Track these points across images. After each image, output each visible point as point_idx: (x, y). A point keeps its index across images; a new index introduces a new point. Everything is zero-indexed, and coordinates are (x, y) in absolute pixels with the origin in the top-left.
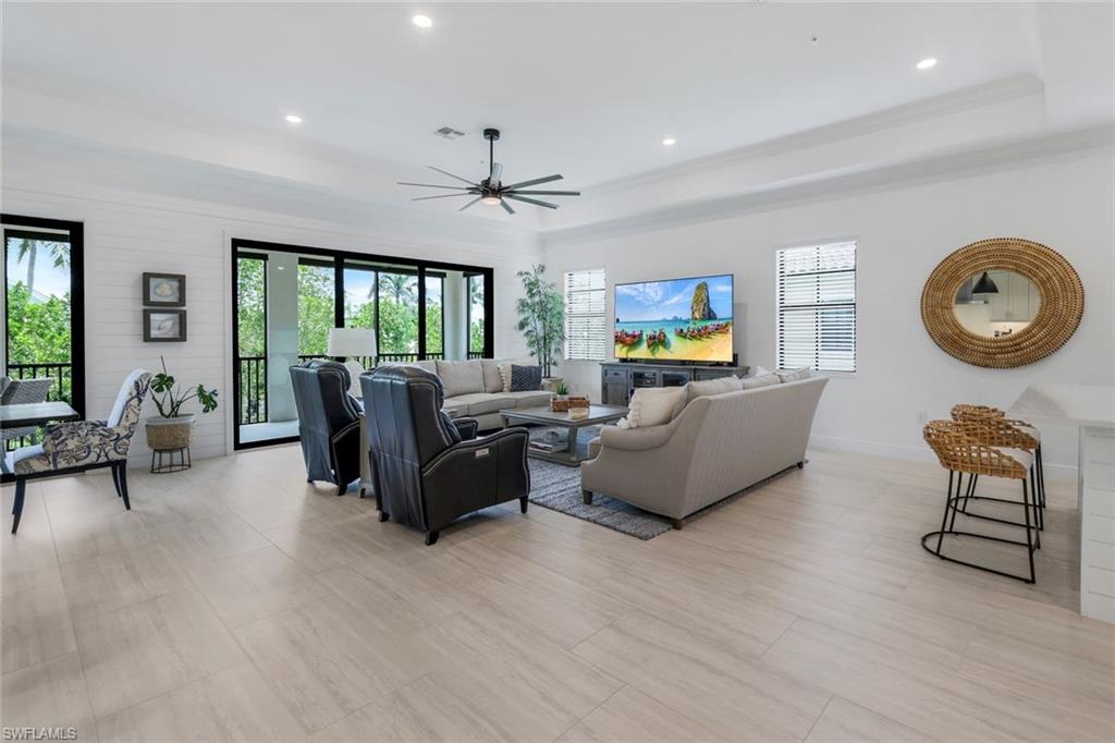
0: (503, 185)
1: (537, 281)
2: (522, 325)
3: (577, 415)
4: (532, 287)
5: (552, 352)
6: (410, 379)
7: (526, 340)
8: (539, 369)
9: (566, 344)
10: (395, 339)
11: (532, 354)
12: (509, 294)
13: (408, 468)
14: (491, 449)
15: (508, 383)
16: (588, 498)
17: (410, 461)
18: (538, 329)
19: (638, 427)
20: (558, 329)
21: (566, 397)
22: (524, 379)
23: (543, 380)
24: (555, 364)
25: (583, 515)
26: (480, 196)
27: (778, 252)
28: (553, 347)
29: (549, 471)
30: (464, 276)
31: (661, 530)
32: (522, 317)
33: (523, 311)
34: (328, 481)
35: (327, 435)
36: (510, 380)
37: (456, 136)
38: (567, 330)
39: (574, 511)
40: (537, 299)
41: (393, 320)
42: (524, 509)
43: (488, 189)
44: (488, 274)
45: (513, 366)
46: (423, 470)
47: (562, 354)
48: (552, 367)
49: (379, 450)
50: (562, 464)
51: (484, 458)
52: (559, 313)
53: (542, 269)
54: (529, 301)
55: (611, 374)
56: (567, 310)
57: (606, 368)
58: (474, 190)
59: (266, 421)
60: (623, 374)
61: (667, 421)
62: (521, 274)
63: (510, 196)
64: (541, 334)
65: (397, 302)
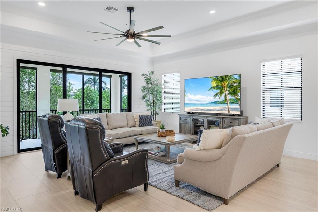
0: (136, 32)
1: (151, 78)
2: (144, 97)
3: (170, 139)
4: (148, 81)
5: (157, 109)
6: (88, 125)
7: (145, 104)
8: (151, 117)
9: (163, 106)
10: (92, 103)
11: (148, 110)
12: (138, 84)
13: (87, 171)
14: (129, 160)
15: (137, 123)
16: (177, 183)
17: (88, 167)
18: (151, 99)
19: (204, 149)
20: (159, 99)
21: (164, 130)
22: (145, 121)
23: (153, 121)
24: (158, 114)
25: (176, 193)
26: (125, 38)
27: (262, 63)
28: (157, 107)
29: (157, 166)
30: (120, 76)
31: (217, 205)
32: (144, 94)
33: (144, 91)
34: (53, 171)
35: (53, 150)
36: (138, 121)
37: (114, 11)
38: (163, 99)
39: (171, 191)
40: (150, 86)
41: (91, 95)
42: (146, 189)
43: (129, 35)
44: (129, 75)
45: (140, 115)
46: (94, 172)
47: (161, 110)
48: (157, 115)
49: (73, 160)
50: (163, 163)
51: (126, 165)
52: (160, 92)
53: (152, 73)
54: (147, 87)
55: (183, 119)
56: (163, 91)
57: (181, 116)
58: (122, 35)
59: (36, 138)
60: (189, 119)
61: (220, 147)
62: (143, 75)
63: (139, 38)
64: (152, 101)
65: (94, 88)
